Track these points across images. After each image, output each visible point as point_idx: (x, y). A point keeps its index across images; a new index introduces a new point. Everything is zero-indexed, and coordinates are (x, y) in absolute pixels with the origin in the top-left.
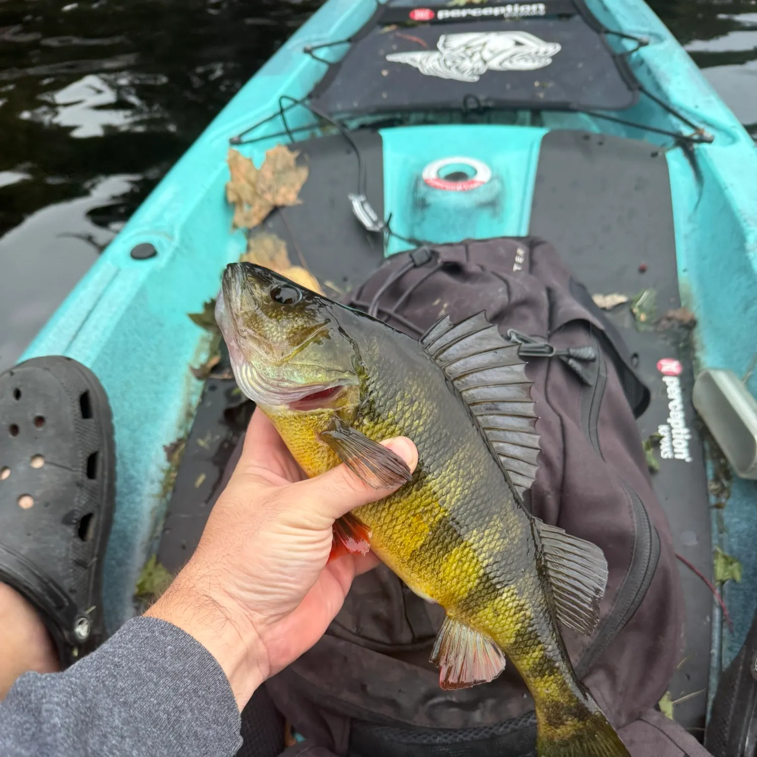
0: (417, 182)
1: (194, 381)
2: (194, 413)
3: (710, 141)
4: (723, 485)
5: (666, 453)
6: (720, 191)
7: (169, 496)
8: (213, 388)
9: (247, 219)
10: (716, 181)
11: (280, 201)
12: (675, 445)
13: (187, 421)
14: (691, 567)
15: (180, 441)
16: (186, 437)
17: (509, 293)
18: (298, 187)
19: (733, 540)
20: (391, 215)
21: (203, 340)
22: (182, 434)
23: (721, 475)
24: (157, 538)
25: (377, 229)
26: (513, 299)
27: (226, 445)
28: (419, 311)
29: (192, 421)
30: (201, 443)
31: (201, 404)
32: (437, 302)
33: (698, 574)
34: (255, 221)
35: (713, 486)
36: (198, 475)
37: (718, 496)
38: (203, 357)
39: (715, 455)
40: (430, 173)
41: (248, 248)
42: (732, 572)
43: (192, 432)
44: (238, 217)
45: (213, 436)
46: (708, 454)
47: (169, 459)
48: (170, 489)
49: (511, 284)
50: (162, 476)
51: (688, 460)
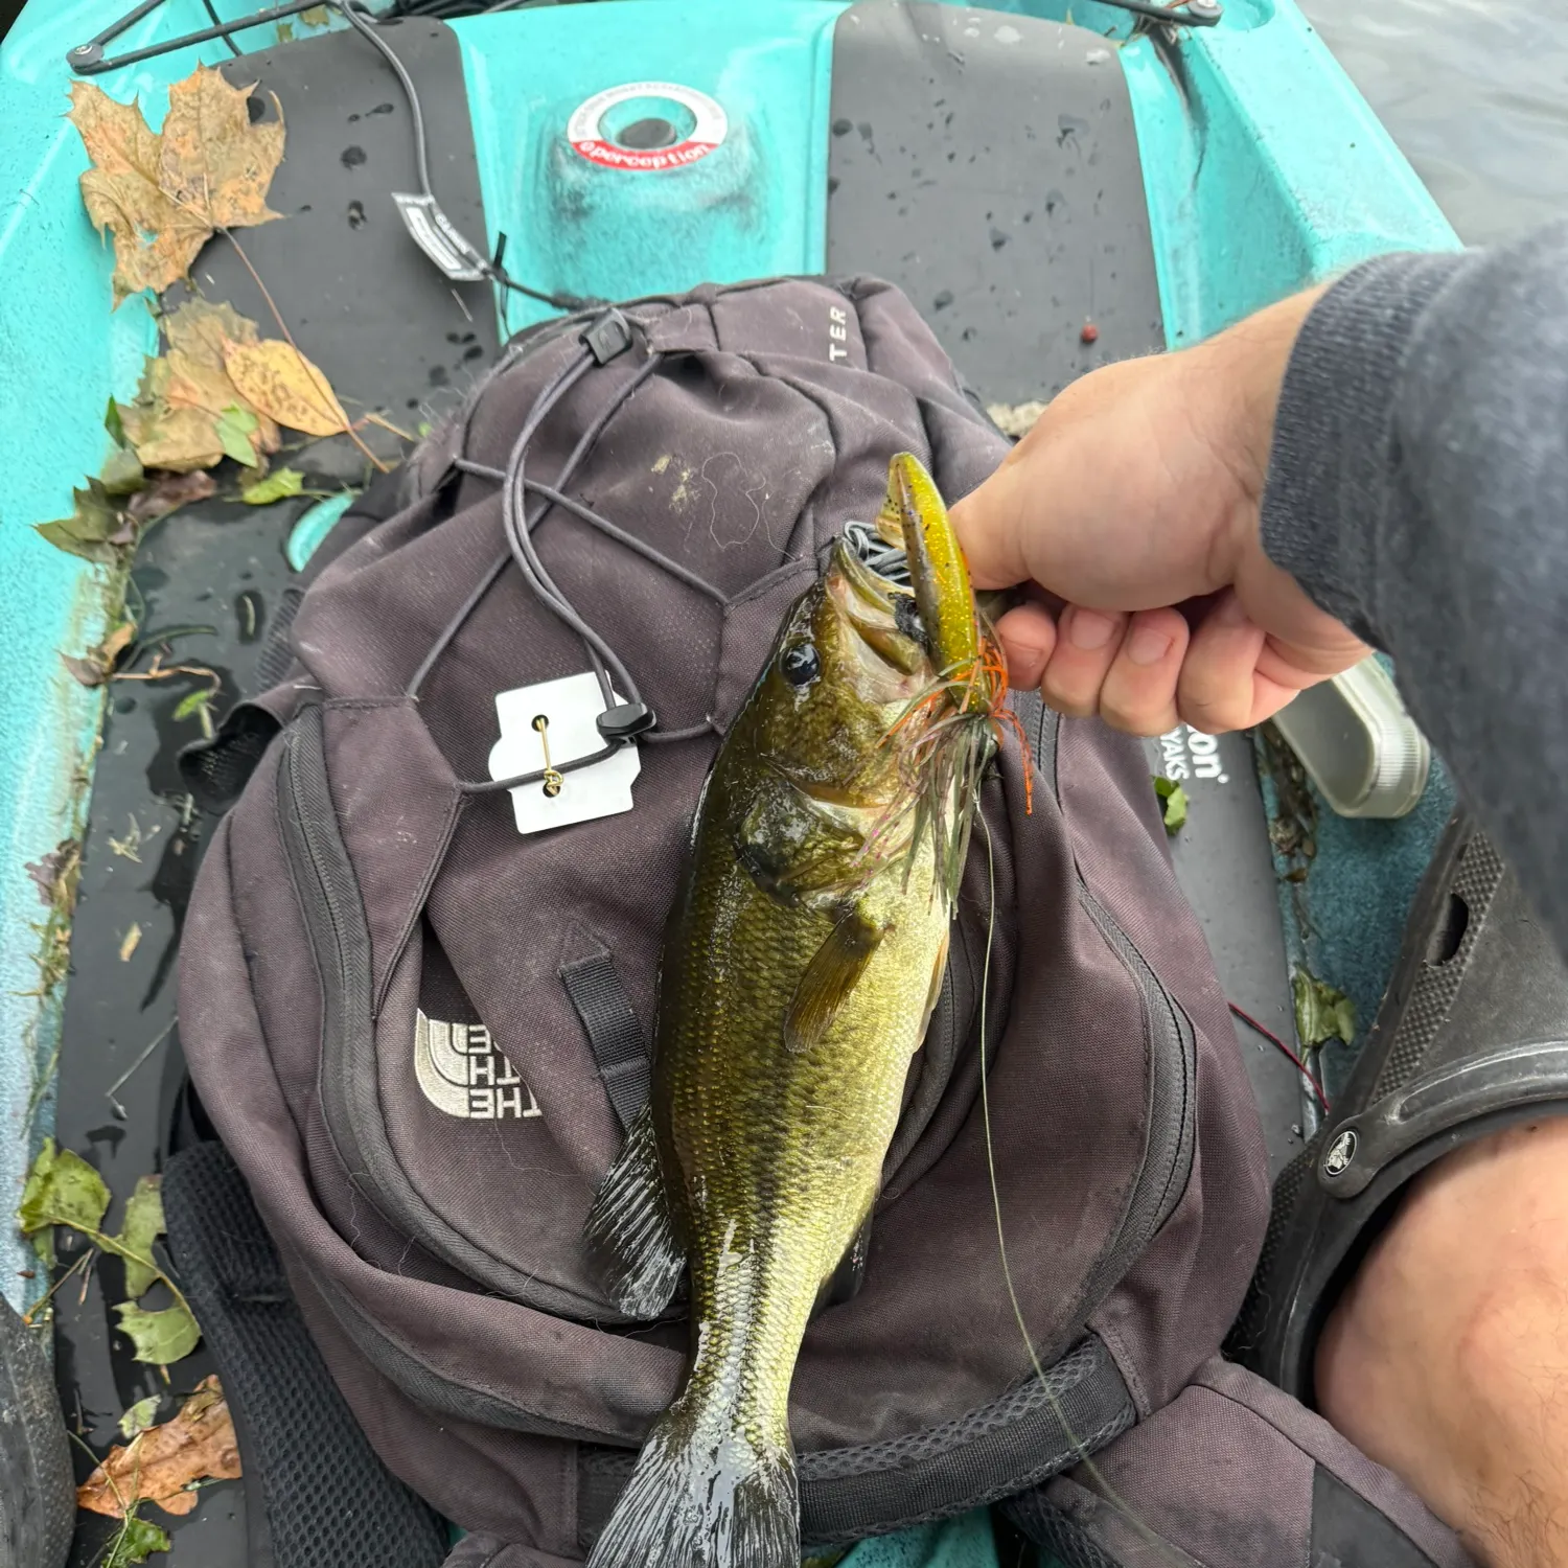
0: (553, 153)
1: (79, 691)
2: (91, 774)
3: (1211, 22)
4: (1300, 828)
5: (1176, 767)
6: (1245, 142)
7: (59, 992)
8: (127, 707)
9: (150, 269)
10: (1234, 119)
11: (225, 217)
12: (1194, 748)
13: (77, 797)
14: (1250, 1023)
15: (67, 847)
16: (78, 837)
17: (835, 433)
18: (265, 177)
19: (1330, 949)
20: (502, 238)
21: (87, 585)
22: (66, 830)
23: (1293, 806)
24: (48, 1097)
25: (473, 275)
26: (846, 449)
27: (179, 847)
28: (621, 488)
29: (88, 792)
30: (119, 848)
31: (103, 750)
32: (662, 464)
33: (1268, 1037)
34: (171, 274)
35: (1278, 833)
36: (125, 932)
37: (1291, 854)
38: (94, 630)
39: (1278, 761)
40: (583, 129)
41: (164, 344)
42: (1334, 1024)
43: (89, 825)
44: (129, 264)
45: (144, 830)
46: (1262, 763)
47: (50, 895)
48: (61, 973)
49: (836, 410)
50: (35, 942)
51: (1223, 779)
